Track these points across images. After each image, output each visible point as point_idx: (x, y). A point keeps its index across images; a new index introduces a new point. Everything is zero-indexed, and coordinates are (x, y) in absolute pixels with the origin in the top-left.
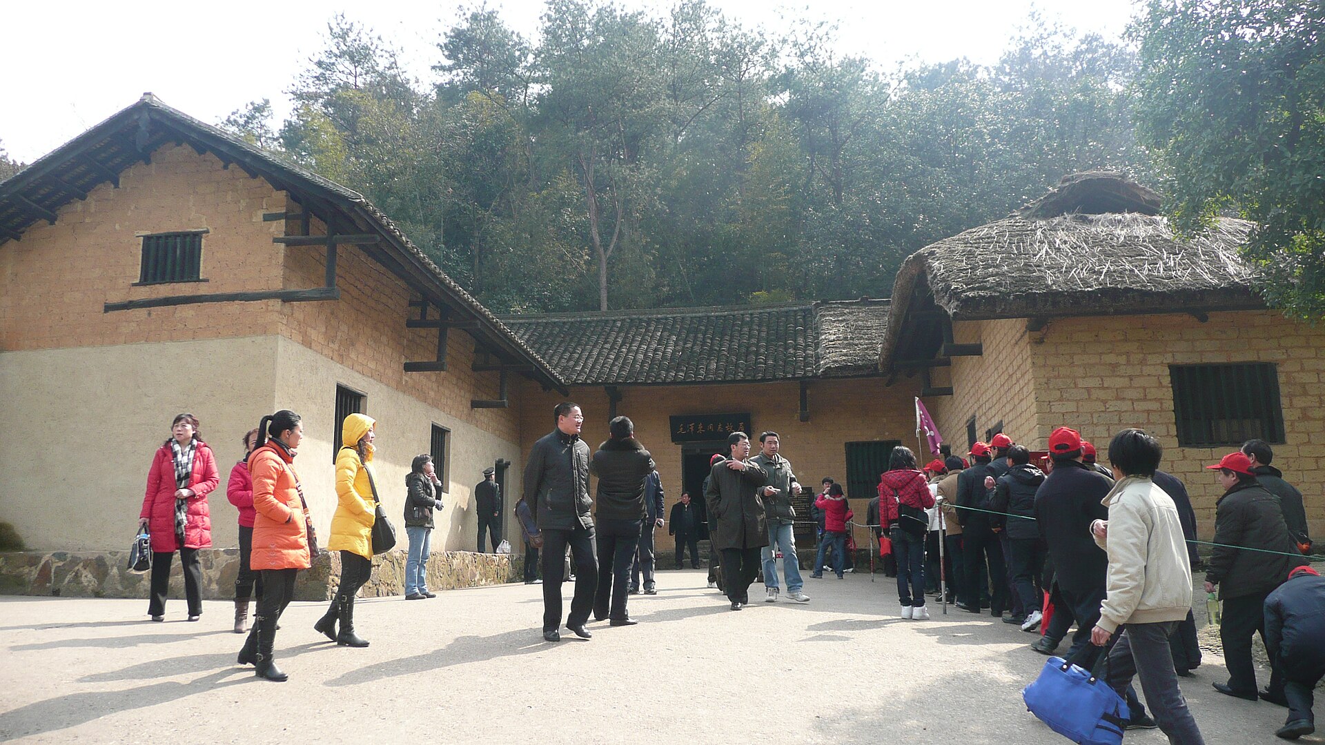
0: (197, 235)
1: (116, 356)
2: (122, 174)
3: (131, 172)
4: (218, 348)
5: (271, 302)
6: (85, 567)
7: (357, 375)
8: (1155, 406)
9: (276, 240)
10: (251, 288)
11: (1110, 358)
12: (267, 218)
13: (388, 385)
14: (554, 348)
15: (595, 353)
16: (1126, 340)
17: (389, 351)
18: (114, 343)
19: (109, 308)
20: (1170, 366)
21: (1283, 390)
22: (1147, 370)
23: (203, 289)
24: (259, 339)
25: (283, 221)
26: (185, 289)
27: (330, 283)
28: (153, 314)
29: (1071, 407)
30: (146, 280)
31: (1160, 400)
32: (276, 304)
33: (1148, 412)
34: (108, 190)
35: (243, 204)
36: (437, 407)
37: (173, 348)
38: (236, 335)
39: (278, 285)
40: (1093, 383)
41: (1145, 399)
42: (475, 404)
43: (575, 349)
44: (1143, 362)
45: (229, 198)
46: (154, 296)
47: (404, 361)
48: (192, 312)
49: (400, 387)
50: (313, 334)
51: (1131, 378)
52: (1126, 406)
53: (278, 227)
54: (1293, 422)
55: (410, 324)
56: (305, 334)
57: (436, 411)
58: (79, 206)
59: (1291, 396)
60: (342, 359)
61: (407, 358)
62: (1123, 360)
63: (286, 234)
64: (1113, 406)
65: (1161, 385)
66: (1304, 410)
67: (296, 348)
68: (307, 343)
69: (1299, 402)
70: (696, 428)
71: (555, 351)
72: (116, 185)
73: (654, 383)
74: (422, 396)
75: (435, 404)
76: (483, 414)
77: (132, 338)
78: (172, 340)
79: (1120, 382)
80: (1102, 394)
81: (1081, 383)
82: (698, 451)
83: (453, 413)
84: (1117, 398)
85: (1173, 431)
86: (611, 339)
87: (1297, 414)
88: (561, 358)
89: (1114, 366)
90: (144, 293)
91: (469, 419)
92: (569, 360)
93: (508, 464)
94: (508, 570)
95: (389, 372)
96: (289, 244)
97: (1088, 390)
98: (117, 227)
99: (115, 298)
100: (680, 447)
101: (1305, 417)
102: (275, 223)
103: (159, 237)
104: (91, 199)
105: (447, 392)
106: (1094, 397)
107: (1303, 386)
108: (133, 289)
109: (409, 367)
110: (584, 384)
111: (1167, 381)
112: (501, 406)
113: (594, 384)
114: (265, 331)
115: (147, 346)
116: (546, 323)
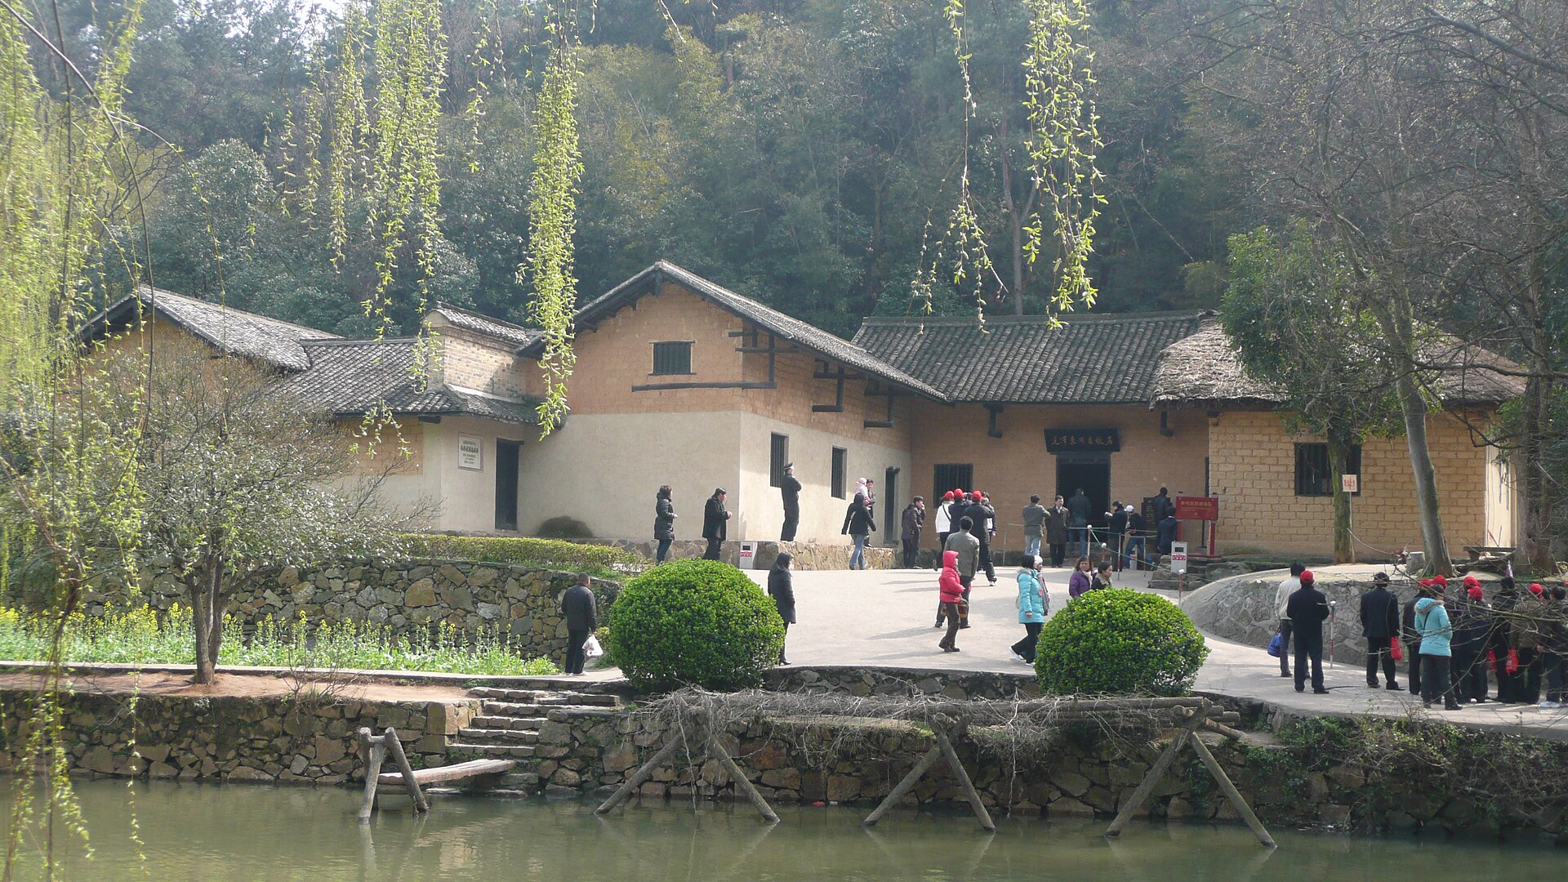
0: (688, 345)
1: (641, 420)
2: (638, 301)
3: (643, 300)
4: (705, 418)
5: (736, 389)
6: (637, 548)
7: (783, 424)
8: (1283, 469)
9: (737, 350)
10: (722, 380)
11: (1259, 437)
12: (731, 335)
13: (802, 426)
14: (943, 359)
15: (979, 368)
16: (1270, 426)
17: (802, 400)
18: (640, 412)
19: (635, 389)
20: (1296, 444)
21: (1363, 462)
22: (1281, 446)
23: (693, 380)
24: (729, 413)
25: (741, 338)
26: (681, 379)
27: (771, 379)
28: (663, 394)
29: (1231, 467)
30: (657, 371)
31: (1287, 466)
32: (738, 391)
33: (1278, 472)
34: (630, 312)
35: (716, 324)
36: (836, 433)
37: (677, 416)
38: (714, 410)
39: (739, 379)
40: (1247, 452)
41: (1277, 465)
42: (867, 425)
43: (962, 361)
44: (1278, 441)
45: (707, 321)
46: (662, 383)
47: (812, 404)
48: (686, 394)
49: (811, 425)
50: (758, 404)
51: (1270, 450)
52: (1265, 468)
53: (738, 342)
54: (1365, 482)
55: (817, 376)
56: (753, 405)
57: (835, 436)
58: (611, 321)
59: (1367, 466)
60: (773, 415)
61: (814, 401)
62: (1266, 438)
63: (744, 346)
64: (1257, 468)
65: (1288, 456)
66: (1373, 475)
67: (750, 415)
68: (755, 411)
69: (1371, 470)
70: (1068, 440)
71: (944, 363)
72: (635, 309)
73: (1025, 402)
74: (825, 427)
75: (835, 432)
76: (874, 432)
77: (649, 409)
78: (675, 411)
79: (1262, 453)
80: (1252, 461)
81: (1239, 453)
82: (1071, 461)
83: (849, 435)
84: (1261, 463)
85: (1292, 485)
86: (996, 352)
87: (1369, 477)
88: (948, 372)
89: (1261, 442)
90: (656, 380)
91: (863, 437)
92: (954, 374)
93: (897, 471)
94: (892, 562)
95: (802, 416)
96: (745, 352)
97: (1243, 457)
98: (637, 336)
99: (639, 383)
100: (1055, 456)
101: (1373, 480)
102: (736, 339)
103: (663, 344)
104: (619, 316)
105: (844, 419)
106: (1246, 461)
107: (1375, 459)
108: (650, 377)
109: (816, 409)
110: (964, 401)
111: (1292, 453)
112: (889, 426)
113: (973, 401)
114: (732, 407)
115: (660, 414)
116: (940, 328)
